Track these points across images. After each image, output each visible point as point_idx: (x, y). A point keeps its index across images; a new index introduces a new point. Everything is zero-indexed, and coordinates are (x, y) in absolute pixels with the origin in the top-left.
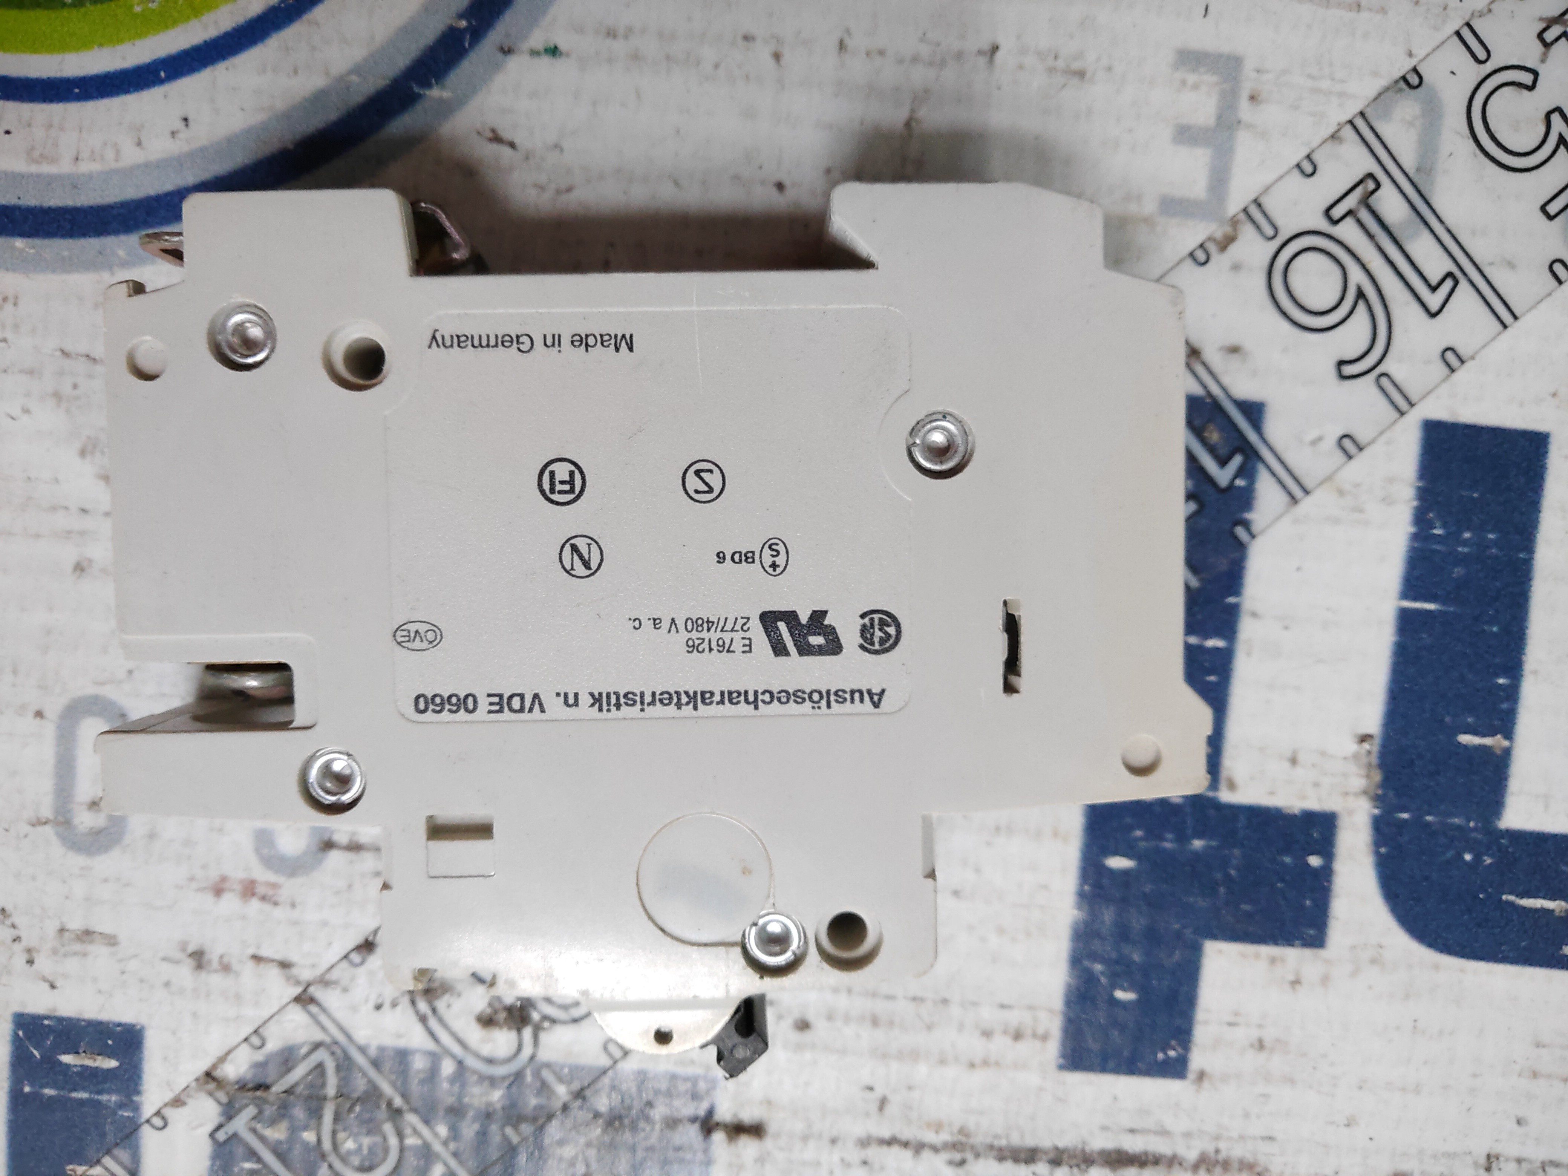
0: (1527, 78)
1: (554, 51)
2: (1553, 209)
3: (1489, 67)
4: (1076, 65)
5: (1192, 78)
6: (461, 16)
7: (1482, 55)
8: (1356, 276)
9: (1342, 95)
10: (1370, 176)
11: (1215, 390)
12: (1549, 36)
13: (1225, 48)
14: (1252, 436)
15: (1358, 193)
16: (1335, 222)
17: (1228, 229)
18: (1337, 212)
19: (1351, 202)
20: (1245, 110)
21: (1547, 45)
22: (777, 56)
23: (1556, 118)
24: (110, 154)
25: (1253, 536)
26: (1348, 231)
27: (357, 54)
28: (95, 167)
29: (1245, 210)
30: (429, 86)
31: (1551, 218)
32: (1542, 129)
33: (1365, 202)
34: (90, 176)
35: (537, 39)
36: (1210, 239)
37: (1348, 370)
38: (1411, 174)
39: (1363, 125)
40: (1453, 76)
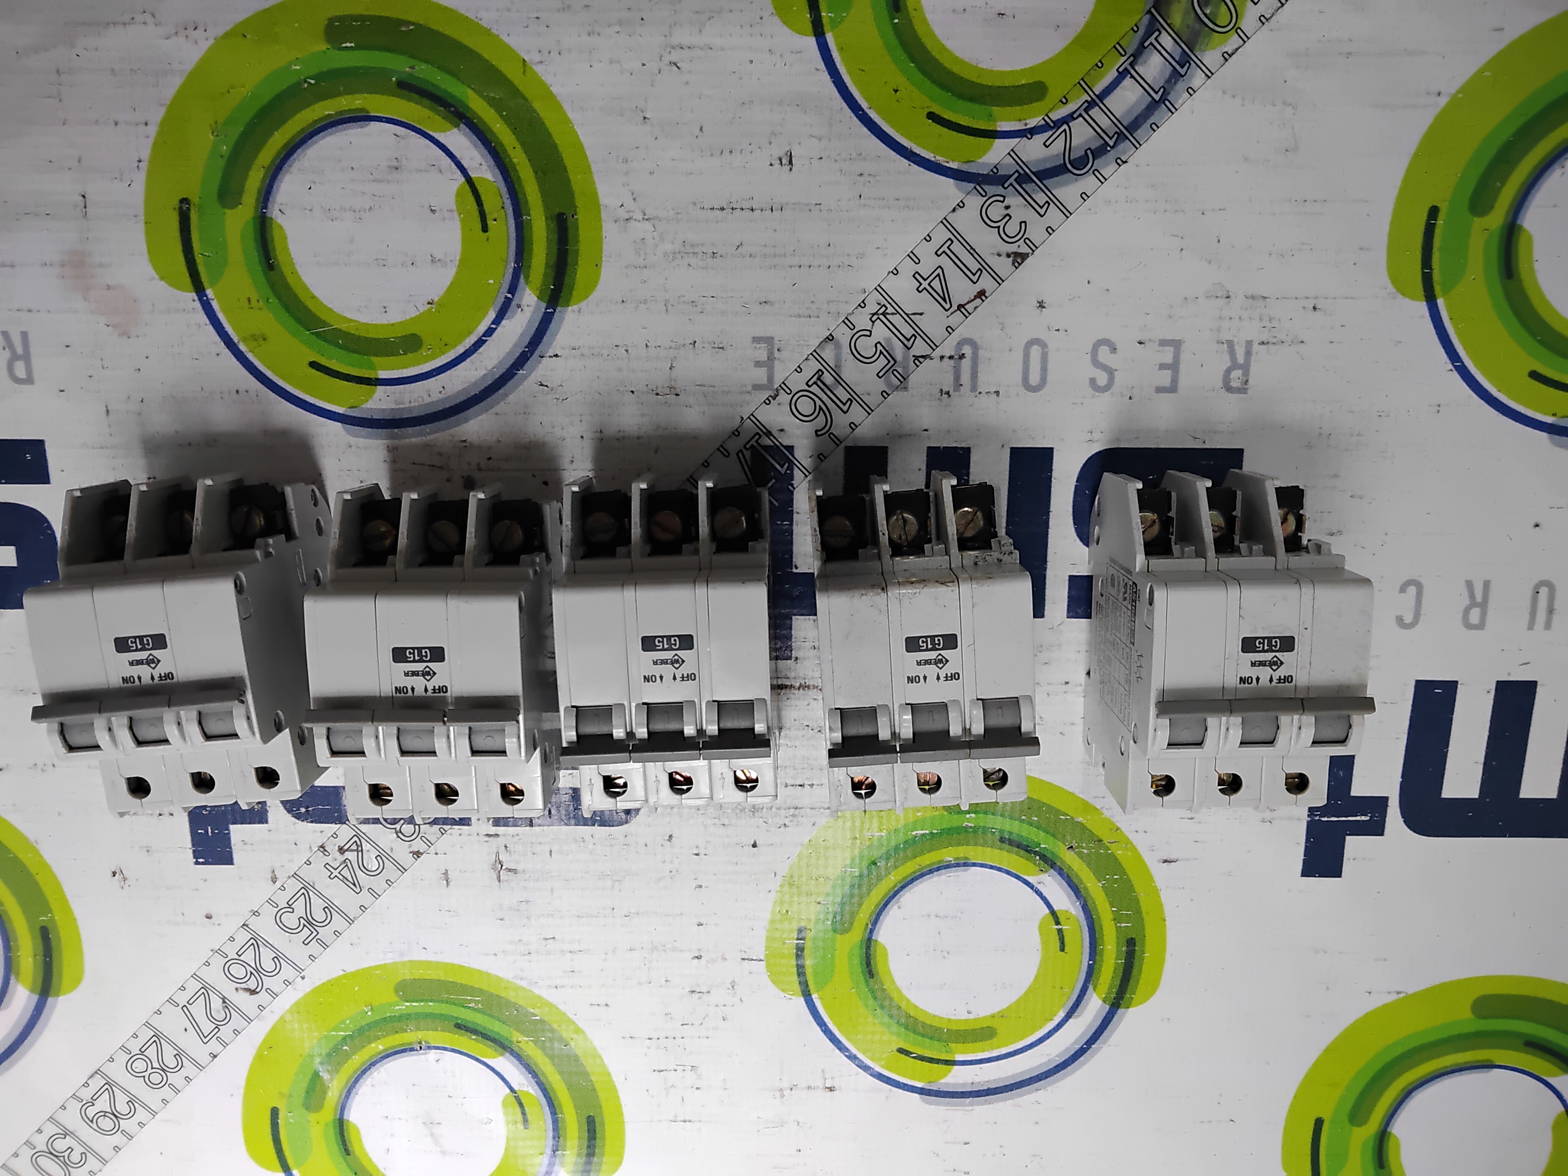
0: (868, 333)
1: (556, 356)
2: (880, 375)
3: (855, 331)
4: (721, 346)
5: (758, 346)
6: (526, 347)
7: (852, 327)
8: (818, 402)
9: (808, 345)
10: (820, 370)
11: (777, 443)
12: (873, 319)
13: (768, 335)
14: (791, 457)
15: (817, 376)
16: (809, 386)
17: (775, 392)
18: (810, 383)
19: (814, 379)
20: (776, 354)
21: (873, 322)
22: (627, 351)
23: (878, 345)
24: (420, 400)
25: (794, 489)
26: (814, 389)
27: (495, 362)
28: (417, 404)
29: (780, 386)
30: (519, 370)
31: (880, 378)
32: (874, 349)
33: (819, 379)
34: (415, 407)
35: (551, 353)
36: (770, 396)
37: (819, 433)
38: (834, 368)
39: (816, 354)
40: (843, 335)
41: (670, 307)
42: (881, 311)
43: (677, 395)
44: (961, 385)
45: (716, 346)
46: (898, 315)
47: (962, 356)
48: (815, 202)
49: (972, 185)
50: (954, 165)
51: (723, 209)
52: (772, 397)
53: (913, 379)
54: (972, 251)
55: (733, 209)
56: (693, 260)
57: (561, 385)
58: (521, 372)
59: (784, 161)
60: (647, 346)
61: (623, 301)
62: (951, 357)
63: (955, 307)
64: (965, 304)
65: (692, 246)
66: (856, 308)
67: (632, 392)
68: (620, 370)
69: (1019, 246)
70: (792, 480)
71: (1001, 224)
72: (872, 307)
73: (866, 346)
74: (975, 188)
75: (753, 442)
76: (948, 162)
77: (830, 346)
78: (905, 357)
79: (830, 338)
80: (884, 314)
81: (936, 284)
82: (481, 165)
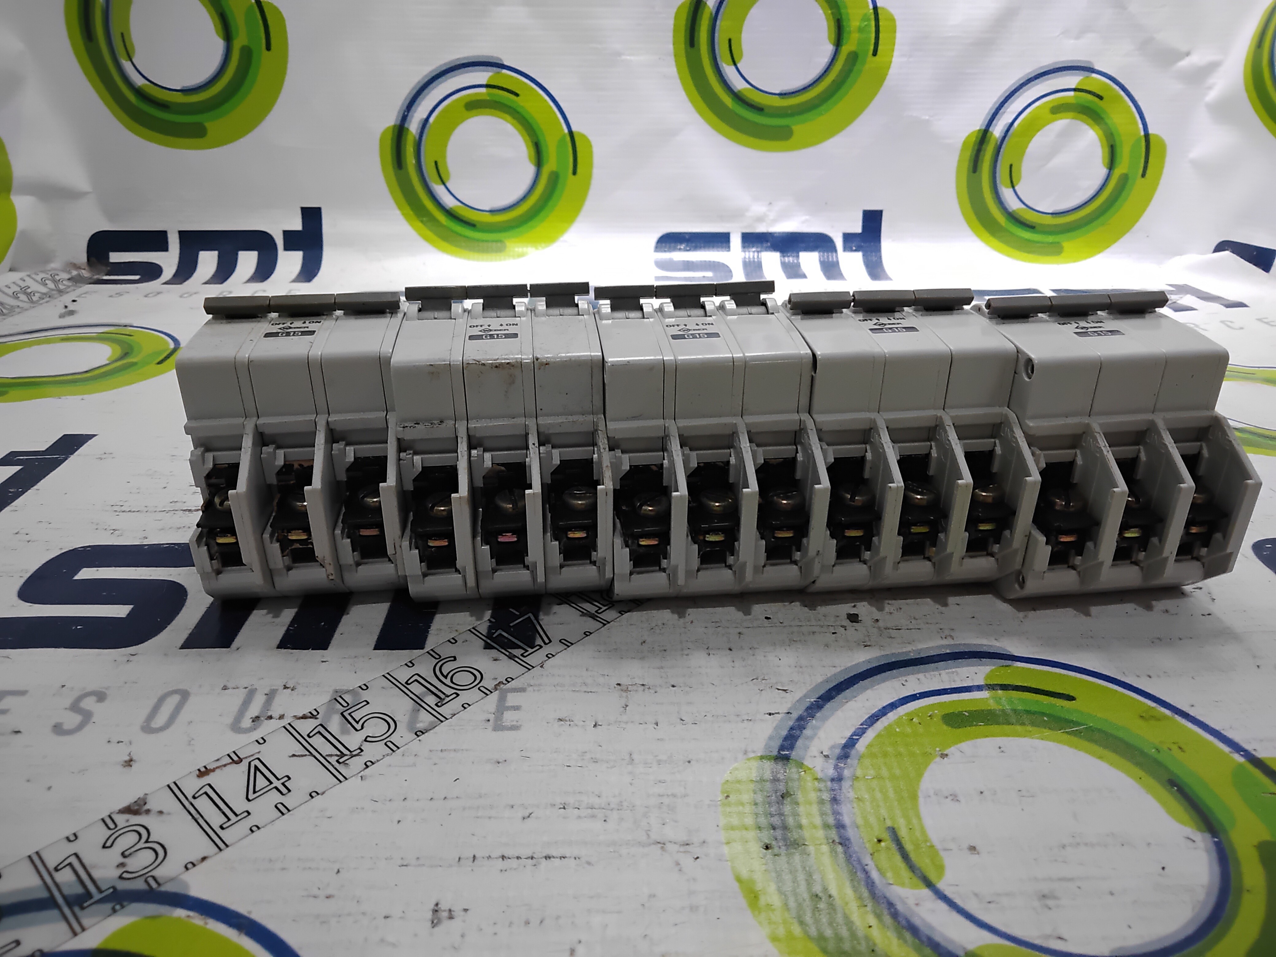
0: (369, 739)
1: (770, 714)
2: (364, 703)
3: (386, 741)
4: (562, 722)
5: (514, 723)
7: (388, 743)
8: (447, 681)
9: (451, 726)
10: (439, 707)
11: (503, 651)
12: (358, 751)
13: (500, 733)
14: (489, 641)
15: (445, 702)
16: (455, 693)
17: (498, 687)
18: (454, 696)
19: (448, 699)
20: (492, 717)
21: (359, 748)
22: (682, 720)
23: (359, 728)
26: (450, 692)
29: (492, 693)
30: (815, 701)
31: (366, 701)
32: (365, 725)
33: (442, 700)
35: (778, 716)
36: (506, 685)
37: (452, 659)
38: (422, 709)
39: (441, 719)
40: (402, 736)
41: (627, 757)
42: (346, 758)
43: (619, 684)
44: (266, 694)
45: (568, 723)
46: (324, 755)
47: (256, 719)
48: (409, 867)
49: (163, 889)
50: (180, 913)
51: (547, 857)
52: (503, 684)
53: (326, 698)
54: (197, 816)
55: (532, 858)
56: (596, 801)
57: (762, 690)
58: (812, 700)
59: (445, 914)
60: (657, 724)
61: (689, 762)
62: (270, 717)
63: (245, 763)
64: (231, 763)
65: (593, 816)
66: (378, 761)
67: (673, 686)
68: (690, 703)
69: (128, 821)
70: (489, 626)
71: (141, 845)
72: (357, 763)
73: (376, 728)
74: (159, 884)
75: (530, 651)
76: (189, 916)
77: (420, 726)
78: (328, 716)
79: (418, 733)
80: (343, 755)
81: (261, 782)
82: (917, 904)
